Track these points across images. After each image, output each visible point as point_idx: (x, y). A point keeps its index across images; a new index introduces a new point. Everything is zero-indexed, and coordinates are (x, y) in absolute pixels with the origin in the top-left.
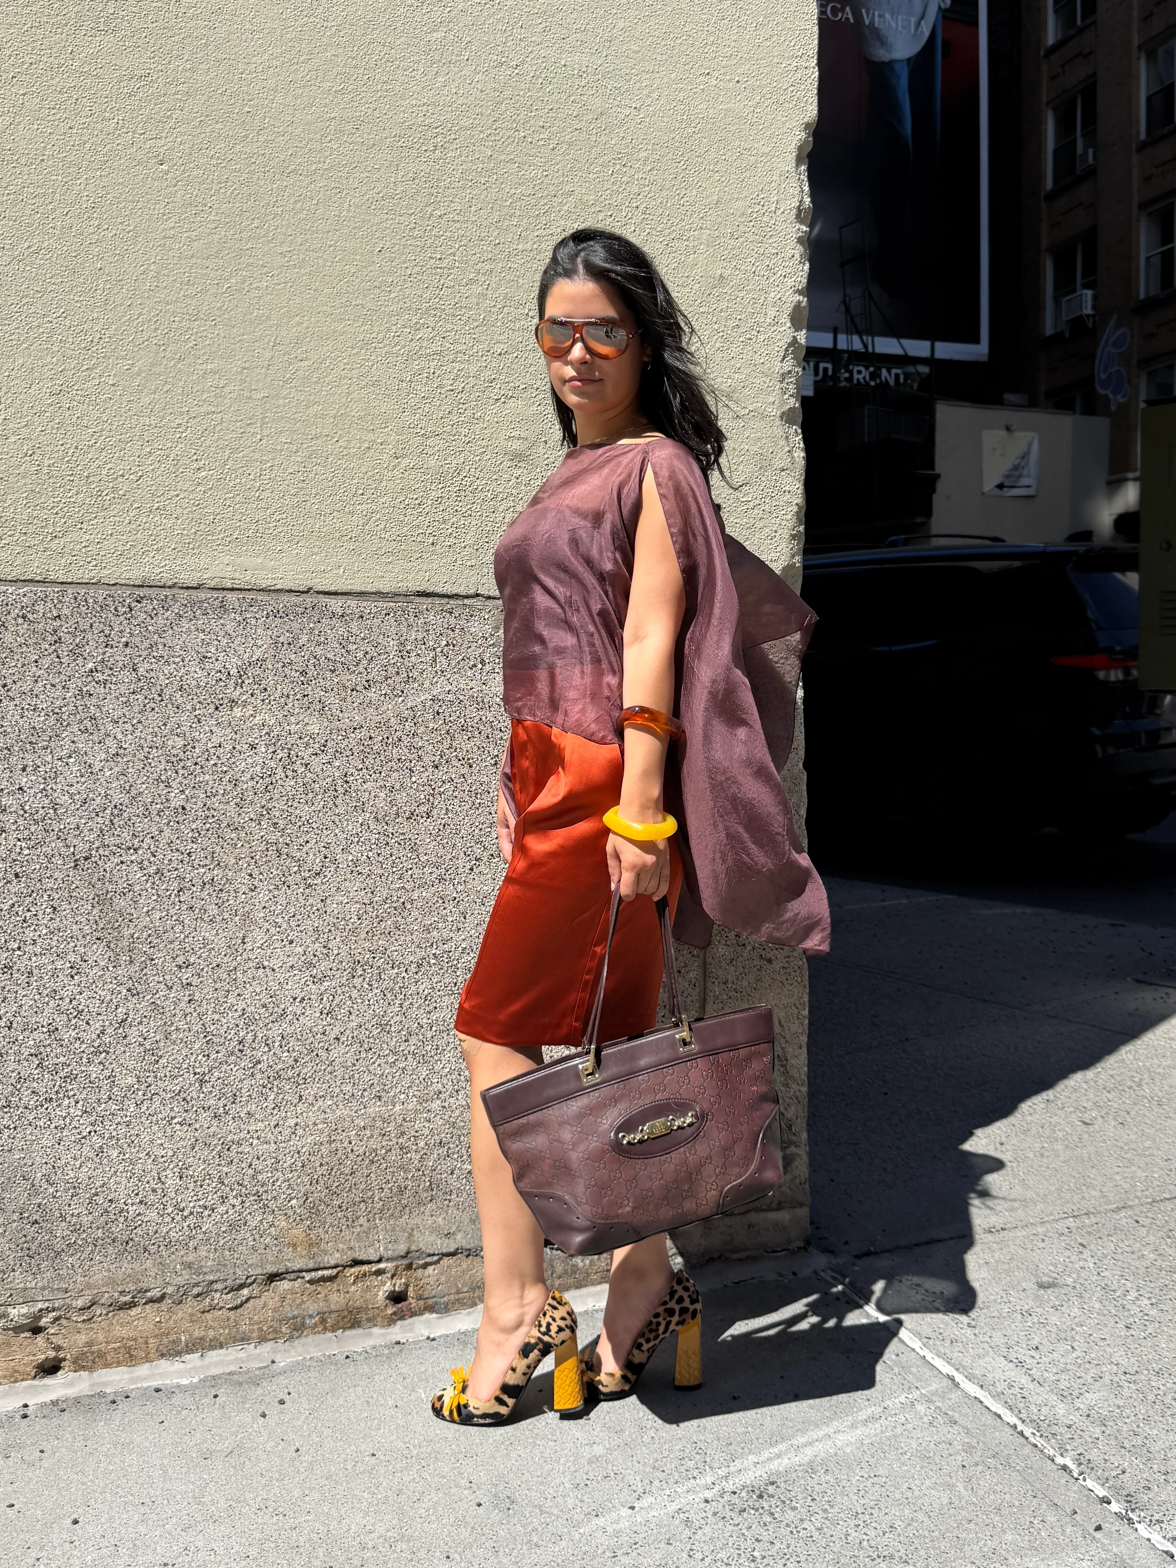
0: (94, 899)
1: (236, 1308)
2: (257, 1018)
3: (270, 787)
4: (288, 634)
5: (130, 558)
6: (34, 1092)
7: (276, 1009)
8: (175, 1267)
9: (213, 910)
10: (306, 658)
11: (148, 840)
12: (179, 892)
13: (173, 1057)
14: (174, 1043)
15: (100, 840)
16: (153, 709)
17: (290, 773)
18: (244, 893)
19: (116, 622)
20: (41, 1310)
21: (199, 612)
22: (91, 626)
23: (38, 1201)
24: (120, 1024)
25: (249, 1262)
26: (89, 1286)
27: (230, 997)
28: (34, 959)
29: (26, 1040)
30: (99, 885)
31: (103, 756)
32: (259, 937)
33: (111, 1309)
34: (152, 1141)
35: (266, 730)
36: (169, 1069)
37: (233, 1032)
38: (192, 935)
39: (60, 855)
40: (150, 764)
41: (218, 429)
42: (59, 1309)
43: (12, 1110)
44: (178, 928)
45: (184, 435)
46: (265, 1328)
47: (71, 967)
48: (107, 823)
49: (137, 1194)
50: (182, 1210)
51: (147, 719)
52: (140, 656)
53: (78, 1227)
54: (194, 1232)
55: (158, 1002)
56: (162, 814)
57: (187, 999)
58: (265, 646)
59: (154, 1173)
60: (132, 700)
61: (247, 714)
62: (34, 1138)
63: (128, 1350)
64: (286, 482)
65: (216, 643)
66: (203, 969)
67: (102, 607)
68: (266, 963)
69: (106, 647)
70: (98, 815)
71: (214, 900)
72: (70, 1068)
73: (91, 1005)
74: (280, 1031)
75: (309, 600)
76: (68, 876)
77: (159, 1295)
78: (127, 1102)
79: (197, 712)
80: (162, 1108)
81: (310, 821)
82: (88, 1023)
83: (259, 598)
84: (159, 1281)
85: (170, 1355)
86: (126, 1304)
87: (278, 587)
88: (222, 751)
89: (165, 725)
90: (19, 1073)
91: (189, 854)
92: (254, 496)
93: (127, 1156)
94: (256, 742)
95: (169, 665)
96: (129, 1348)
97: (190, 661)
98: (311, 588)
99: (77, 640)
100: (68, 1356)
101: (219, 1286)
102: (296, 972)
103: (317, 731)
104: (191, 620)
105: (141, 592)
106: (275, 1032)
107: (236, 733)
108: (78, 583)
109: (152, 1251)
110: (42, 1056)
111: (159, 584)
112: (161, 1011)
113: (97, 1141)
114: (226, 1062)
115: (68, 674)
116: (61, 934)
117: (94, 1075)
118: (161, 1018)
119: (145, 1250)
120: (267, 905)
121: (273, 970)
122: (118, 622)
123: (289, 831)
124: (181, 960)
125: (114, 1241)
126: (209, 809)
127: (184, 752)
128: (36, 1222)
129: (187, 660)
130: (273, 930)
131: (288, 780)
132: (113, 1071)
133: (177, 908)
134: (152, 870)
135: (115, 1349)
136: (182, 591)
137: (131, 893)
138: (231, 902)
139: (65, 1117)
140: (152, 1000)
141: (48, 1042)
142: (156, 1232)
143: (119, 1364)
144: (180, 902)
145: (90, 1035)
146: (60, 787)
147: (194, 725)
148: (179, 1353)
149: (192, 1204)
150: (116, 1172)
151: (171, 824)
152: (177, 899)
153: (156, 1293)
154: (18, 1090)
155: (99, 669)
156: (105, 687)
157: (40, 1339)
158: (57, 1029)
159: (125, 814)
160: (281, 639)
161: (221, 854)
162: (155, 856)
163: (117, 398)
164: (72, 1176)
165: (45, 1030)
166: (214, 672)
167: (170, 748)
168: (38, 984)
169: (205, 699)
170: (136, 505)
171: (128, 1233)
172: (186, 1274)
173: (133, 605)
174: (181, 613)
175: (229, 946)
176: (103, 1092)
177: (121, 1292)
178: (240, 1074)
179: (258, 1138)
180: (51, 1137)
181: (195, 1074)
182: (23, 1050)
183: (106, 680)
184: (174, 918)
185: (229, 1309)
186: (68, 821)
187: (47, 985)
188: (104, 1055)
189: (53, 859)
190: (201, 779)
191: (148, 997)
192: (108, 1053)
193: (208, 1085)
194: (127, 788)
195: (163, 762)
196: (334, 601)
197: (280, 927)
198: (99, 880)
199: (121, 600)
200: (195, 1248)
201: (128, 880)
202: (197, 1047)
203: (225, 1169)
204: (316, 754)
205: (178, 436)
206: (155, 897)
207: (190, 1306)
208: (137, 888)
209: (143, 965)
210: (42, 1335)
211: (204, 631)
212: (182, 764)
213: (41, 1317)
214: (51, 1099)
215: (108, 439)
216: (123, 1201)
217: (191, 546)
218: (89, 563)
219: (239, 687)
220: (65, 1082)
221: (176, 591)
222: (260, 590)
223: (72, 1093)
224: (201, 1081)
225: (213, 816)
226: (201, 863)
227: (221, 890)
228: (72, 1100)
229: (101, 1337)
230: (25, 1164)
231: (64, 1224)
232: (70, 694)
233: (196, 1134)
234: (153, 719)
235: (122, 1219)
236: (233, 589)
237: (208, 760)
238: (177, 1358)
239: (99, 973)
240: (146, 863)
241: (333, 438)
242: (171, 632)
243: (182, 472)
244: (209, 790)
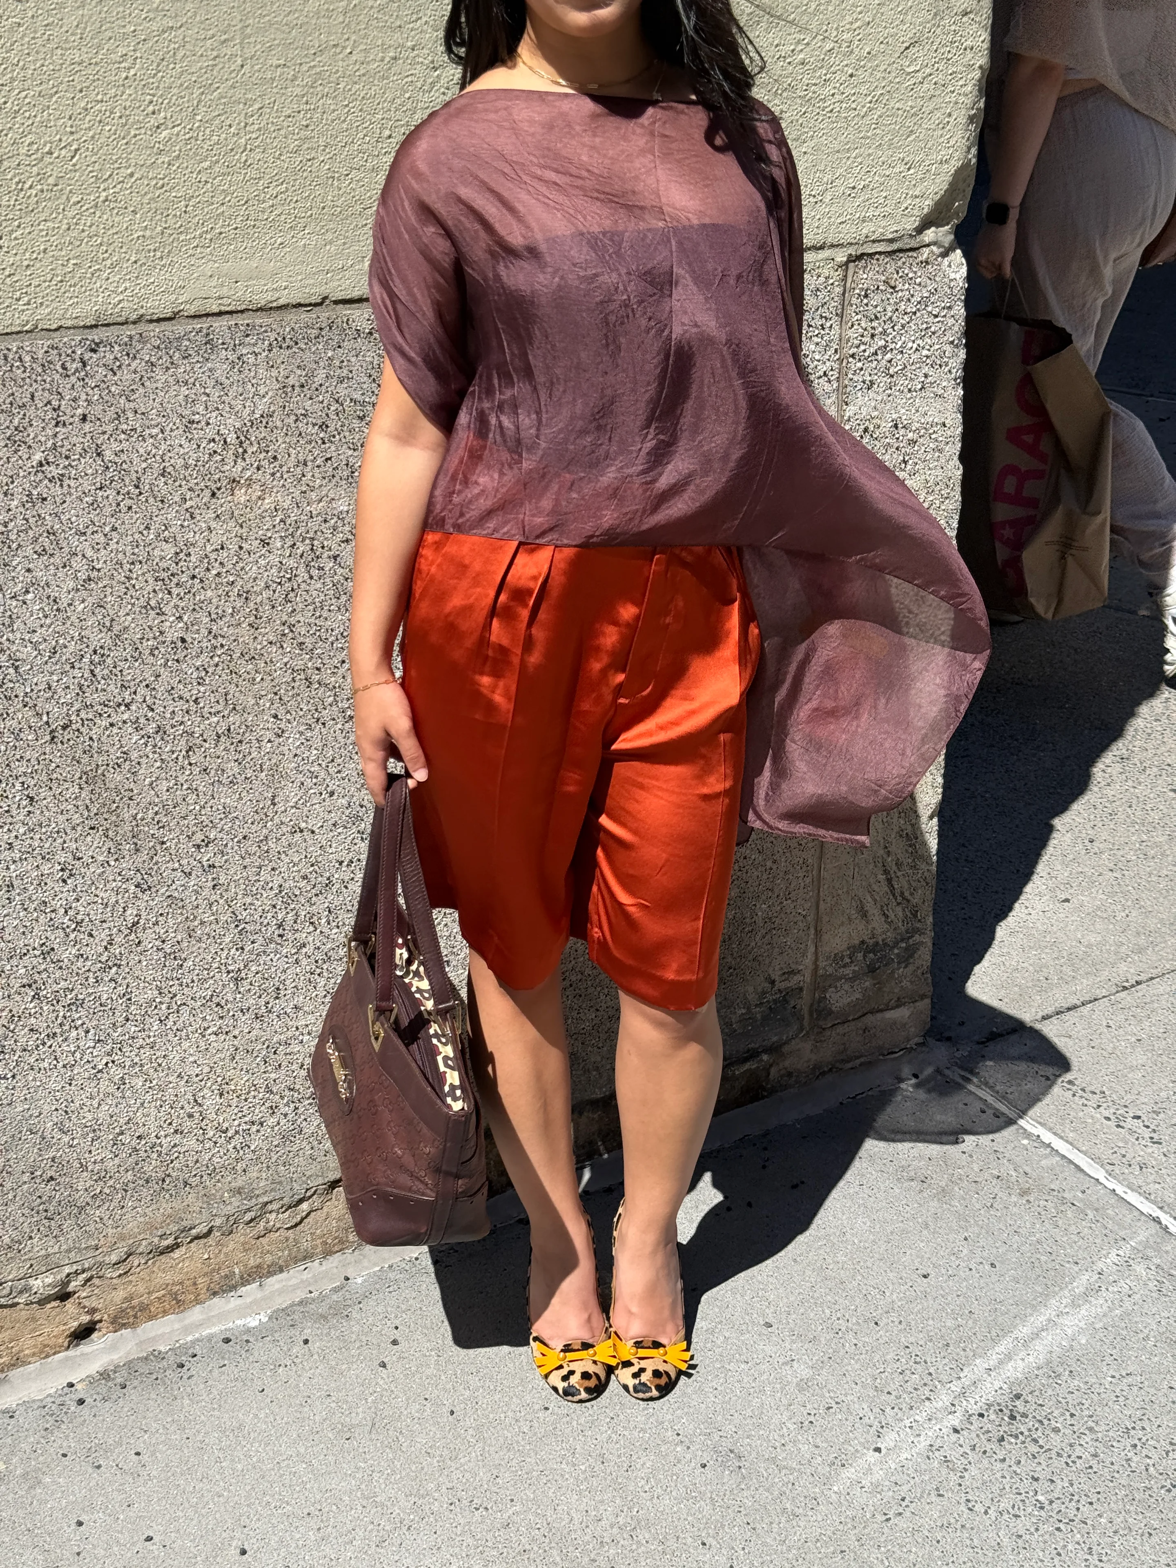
0: (81, 778)
1: (296, 1225)
2: (298, 893)
3: (292, 595)
4: (299, 372)
5: (75, 285)
6: (32, 1030)
7: (320, 879)
8: (222, 1196)
9: (232, 768)
10: (325, 404)
11: (142, 691)
12: (187, 752)
13: (200, 958)
14: (200, 940)
15: (80, 699)
16: (130, 508)
17: (315, 573)
18: (269, 741)
19: (65, 385)
20: (68, 1275)
21: (177, 355)
22: (33, 396)
23: (51, 1155)
24: (130, 929)
25: (308, 1173)
26: (122, 1238)
27: (262, 873)
28: (12, 867)
29: (15, 969)
30: (85, 759)
31: (72, 584)
32: (291, 793)
33: (151, 1256)
34: (183, 1060)
35: (280, 515)
36: (196, 972)
37: (269, 915)
38: (209, 805)
39: (30, 727)
40: (134, 586)
41: (179, 57)
42: (89, 1269)
43: (7, 1056)
44: (192, 798)
45: (132, 72)
46: (329, 1241)
47: (62, 870)
48: (86, 676)
49: (170, 1124)
50: (225, 1132)
51: (123, 523)
52: (104, 433)
53: (103, 1174)
54: (241, 1152)
55: (176, 894)
56: (156, 652)
57: (210, 884)
58: (270, 394)
59: (189, 1096)
60: (100, 499)
61: (254, 498)
62: (38, 1083)
63: (175, 1296)
64: (282, 132)
65: (205, 398)
66: (226, 845)
67: (43, 366)
68: (303, 825)
69: (57, 425)
70: (73, 667)
71: (233, 756)
72: (74, 993)
73: (92, 912)
74: (326, 905)
75: (324, 314)
76: (45, 754)
77: (205, 1230)
78: (148, 1020)
79: (189, 504)
80: (192, 1019)
81: (345, 634)
82: (91, 935)
83: (258, 321)
84: (205, 1215)
85: (224, 1291)
86: (168, 1247)
87: (282, 302)
88: (225, 555)
89: (147, 528)
90: (11, 1011)
91: (196, 701)
92: (238, 160)
93: (154, 1082)
94: (269, 535)
95: (144, 440)
96: (176, 1294)
97: (172, 430)
98: (326, 298)
99: (16, 422)
100: (106, 1317)
101: (275, 1206)
102: (340, 830)
103: (346, 508)
104: (168, 368)
105: (95, 335)
106: (321, 905)
107: (241, 526)
108: (7, 334)
109: (193, 1184)
110: (37, 985)
111: (119, 320)
112: (180, 904)
113: (116, 1073)
114: (264, 952)
115: (10, 473)
116: (44, 830)
117: (105, 996)
118: (182, 914)
119: (186, 1184)
120: (298, 752)
121: (313, 832)
122: (69, 386)
123: (319, 651)
124: (198, 837)
125: (147, 1182)
126: (215, 637)
127: (177, 564)
128: (52, 1178)
129: (168, 429)
130: (308, 782)
131: (313, 582)
132: (128, 986)
133: (188, 772)
134: (151, 728)
135: (159, 1298)
136: (152, 326)
137: (128, 763)
138: (253, 755)
139: (75, 1052)
140: (168, 894)
141: (43, 967)
142: (197, 1161)
143: (165, 1313)
144: (190, 764)
145: (95, 948)
146: (19, 636)
147: (186, 524)
148: (234, 1288)
149: (236, 1123)
150: (142, 1104)
151: (169, 664)
152: (186, 762)
153: (202, 1229)
154: (12, 1032)
155: (51, 459)
156: (61, 485)
157: (70, 1306)
158: (53, 949)
159: (109, 661)
160: (291, 381)
161: (237, 695)
162: (153, 710)
163: (27, 22)
164: (90, 1118)
165: (37, 953)
166: (205, 442)
167: (157, 560)
168: (22, 897)
169: (197, 484)
170: (74, 199)
171: (164, 1168)
172: (236, 1201)
173: (87, 356)
174: (153, 359)
175: (256, 812)
176: (117, 1014)
177: (161, 1236)
178: (282, 964)
179: (309, 1034)
180: (59, 1078)
181: (228, 972)
182: (12, 982)
183: (62, 475)
184: (185, 787)
185: (287, 1229)
186: (35, 680)
187: (34, 897)
188: (114, 969)
189: (22, 735)
190: (203, 598)
191: (163, 891)
192: (119, 966)
193: (245, 983)
194: (108, 624)
195: (151, 581)
196: (357, 313)
197: (316, 777)
198: (85, 752)
199: (69, 351)
200: (244, 1171)
201: (121, 746)
202: (227, 940)
203: (273, 1076)
204: (347, 541)
205: (124, 75)
206: (158, 764)
207: (243, 1234)
208: (134, 755)
209: (153, 852)
210: (71, 1300)
211: (186, 383)
212: (175, 580)
213: (69, 1282)
214: (55, 1034)
215: (24, 94)
216: (154, 1134)
217: (158, 254)
218: (18, 300)
219: (239, 460)
220: (70, 1010)
221: (142, 327)
222: (257, 310)
223: (80, 1022)
224: (236, 979)
225: (222, 646)
226: (213, 710)
227: (240, 742)
228: (80, 1030)
229: (141, 1288)
230: (31, 1116)
231: (85, 1174)
232: (15, 503)
233: (236, 1043)
234: (132, 522)
235: (155, 1156)
236: (220, 314)
237: (208, 570)
238: (232, 1294)
239: (98, 871)
240: (142, 720)
241: (344, 48)
242: (141, 390)
243: (135, 136)
244: (213, 611)
